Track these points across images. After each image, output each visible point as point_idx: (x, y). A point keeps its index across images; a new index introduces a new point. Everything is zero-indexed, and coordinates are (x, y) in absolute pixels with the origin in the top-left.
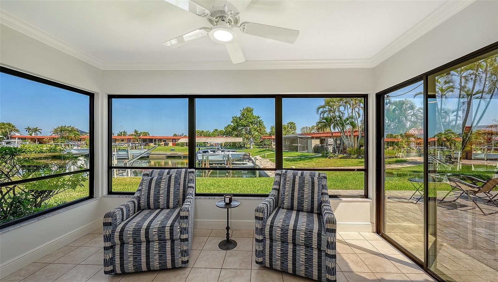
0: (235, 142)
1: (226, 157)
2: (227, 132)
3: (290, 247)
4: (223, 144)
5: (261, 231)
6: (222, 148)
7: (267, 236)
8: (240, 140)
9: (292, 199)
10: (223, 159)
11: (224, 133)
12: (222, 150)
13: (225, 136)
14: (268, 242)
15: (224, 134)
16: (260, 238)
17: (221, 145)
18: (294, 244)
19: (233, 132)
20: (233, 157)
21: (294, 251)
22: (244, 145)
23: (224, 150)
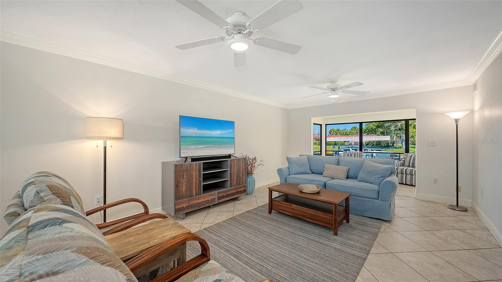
0: (381, 141)
1: (370, 156)
2: (368, 130)
3: (405, 175)
8: (387, 138)
9: (409, 163)
10: (366, 157)
18: (406, 174)
19: (377, 130)
21: (406, 176)
22: (393, 143)
23: (367, 149)
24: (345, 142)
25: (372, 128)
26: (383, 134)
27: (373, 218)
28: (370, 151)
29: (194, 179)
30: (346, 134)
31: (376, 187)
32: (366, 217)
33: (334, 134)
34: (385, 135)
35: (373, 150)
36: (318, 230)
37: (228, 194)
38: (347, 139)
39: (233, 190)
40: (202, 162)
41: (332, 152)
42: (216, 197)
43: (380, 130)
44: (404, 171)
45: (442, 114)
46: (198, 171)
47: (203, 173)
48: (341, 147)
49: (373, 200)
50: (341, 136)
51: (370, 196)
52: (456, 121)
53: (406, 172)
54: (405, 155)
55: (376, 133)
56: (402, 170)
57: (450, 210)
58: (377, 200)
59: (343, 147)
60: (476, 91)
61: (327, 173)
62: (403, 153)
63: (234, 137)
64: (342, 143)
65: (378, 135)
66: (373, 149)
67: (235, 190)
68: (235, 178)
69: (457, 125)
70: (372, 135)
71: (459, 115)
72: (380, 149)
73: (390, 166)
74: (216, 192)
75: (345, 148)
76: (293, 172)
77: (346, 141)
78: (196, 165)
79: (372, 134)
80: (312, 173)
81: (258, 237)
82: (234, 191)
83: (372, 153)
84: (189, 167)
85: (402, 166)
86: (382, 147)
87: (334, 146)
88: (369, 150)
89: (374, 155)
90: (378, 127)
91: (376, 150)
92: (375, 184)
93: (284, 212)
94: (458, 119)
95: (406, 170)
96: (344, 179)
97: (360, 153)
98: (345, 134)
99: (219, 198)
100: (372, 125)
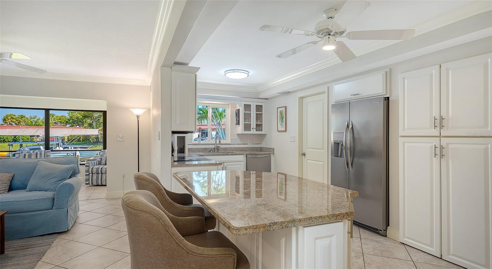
0: (88, 136)
2: (73, 120)
3: (100, 175)
4: (66, 138)
5: (88, 171)
6: (64, 144)
7: (91, 173)
8: (95, 132)
11: (67, 120)
12: (64, 146)
13: (68, 126)
14: (91, 175)
15: (67, 122)
16: (88, 174)
17: (63, 140)
18: (102, 174)
19: (84, 120)
20: (82, 156)
23: (68, 146)
24: (31, 136)
25: (77, 118)
26: (91, 126)
27: (45, 235)
28: (73, 149)
30: (37, 124)
31: (49, 194)
32: (36, 236)
33: (13, 124)
35: (76, 148)
38: (36, 132)
41: (6, 153)
43: (89, 121)
44: (100, 170)
45: (127, 109)
48: (24, 145)
49: (45, 211)
50: (27, 128)
52: (138, 117)
53: (101, 171)
54: (103, 152)
55: (83, 125)
56: (97, 169)
58: (51, 210)
59: (28, 145)
62: (101, 150)
64: (28, 139)
65: (85, 128)
66: (76, 146)
69: (138, 121)
70: (78, 128)
71: (139, 112)
72: (85, 146)
73: (71, 165)
75: (33, 146)
77: (35, 136)
79: (78, 126)
83: (74, 152)
85: (99, 165)
86: (90, 143)
87: (11, 143)
88: (70, 148)
89: (77, 155)
90: (85, 117)
91: (80, 148)
92: (50, 191)
94: (138, 116)
95: (102, 168)
96: (3, 193)
97: (45, 152)
98: (34, 124)
100: (77, 114)
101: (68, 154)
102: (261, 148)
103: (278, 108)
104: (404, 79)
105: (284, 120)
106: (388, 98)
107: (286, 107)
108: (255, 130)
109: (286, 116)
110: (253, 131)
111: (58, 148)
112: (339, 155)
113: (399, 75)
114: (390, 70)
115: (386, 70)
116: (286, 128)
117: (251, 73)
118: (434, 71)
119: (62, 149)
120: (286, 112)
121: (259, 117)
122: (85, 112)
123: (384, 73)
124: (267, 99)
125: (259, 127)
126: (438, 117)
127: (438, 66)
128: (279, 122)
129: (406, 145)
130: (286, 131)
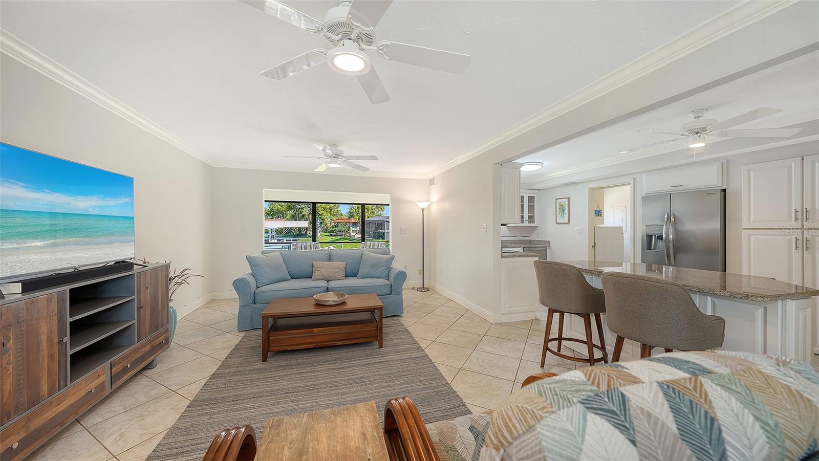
8: (299, 224)
12: (277, 239)
19: (286, 213)
25: (278, 210)
26: (294, 218)
27: (387, 317)
29: (44, 346)
34: (296, 220)
36: (358, 352)
37: (134, 359)
39: (145, 347)
40: (67, 288)
42: (105, 378)
43: (291, 212)
46: (56, 318)
47: (71, 320)
51: (384, 293)
52: (423, 210)
55: (285, 217)
57: (419, 292)
58: (391, 295)
60: (433, 186)
61: (320, 274)
63: (133, 217)
65: (287, 220)
67: (149, 344)
68: (148, 317)
69: (423, 214)
71: (424, 205)
74: (107, 364)
76: (264, 281)
78: (49, 300)
79: (279, 219)
80: (292, 278)
81: (299, 400)
82: (147, 348)
84: (27, 309)
90: (289, 208)
91: (292, 240)
93: (297, 348)
96: (341, 279)
99: (113, 379)
100: (277, 205)
101: (283, 246)
102: (530, 241)
103: (556, 200)
104: (749, 171)
105: (566, 211)
106: (724, 190)
107: (569, 198)
108: (527, 222)
109: (569, 207)
110: (526, 224)
111: (273, 241)
112: (652, 248)
113: (742, 167)
114: (728, 161)
115: (722, 161)
116: (569, 220)
117: (545, 164)
118: (795, 164)
119: (276, 241)
120: (569, 203)
121: (531, 208)
122: (289, 203)
123: (720, 164)
124: (539, 190)
125: (531, 219)
126: (799, 209)
127: (800, 159)
128: (558, 213)
129: (752, 238)
130: (569, 223)
